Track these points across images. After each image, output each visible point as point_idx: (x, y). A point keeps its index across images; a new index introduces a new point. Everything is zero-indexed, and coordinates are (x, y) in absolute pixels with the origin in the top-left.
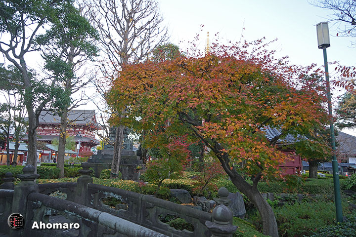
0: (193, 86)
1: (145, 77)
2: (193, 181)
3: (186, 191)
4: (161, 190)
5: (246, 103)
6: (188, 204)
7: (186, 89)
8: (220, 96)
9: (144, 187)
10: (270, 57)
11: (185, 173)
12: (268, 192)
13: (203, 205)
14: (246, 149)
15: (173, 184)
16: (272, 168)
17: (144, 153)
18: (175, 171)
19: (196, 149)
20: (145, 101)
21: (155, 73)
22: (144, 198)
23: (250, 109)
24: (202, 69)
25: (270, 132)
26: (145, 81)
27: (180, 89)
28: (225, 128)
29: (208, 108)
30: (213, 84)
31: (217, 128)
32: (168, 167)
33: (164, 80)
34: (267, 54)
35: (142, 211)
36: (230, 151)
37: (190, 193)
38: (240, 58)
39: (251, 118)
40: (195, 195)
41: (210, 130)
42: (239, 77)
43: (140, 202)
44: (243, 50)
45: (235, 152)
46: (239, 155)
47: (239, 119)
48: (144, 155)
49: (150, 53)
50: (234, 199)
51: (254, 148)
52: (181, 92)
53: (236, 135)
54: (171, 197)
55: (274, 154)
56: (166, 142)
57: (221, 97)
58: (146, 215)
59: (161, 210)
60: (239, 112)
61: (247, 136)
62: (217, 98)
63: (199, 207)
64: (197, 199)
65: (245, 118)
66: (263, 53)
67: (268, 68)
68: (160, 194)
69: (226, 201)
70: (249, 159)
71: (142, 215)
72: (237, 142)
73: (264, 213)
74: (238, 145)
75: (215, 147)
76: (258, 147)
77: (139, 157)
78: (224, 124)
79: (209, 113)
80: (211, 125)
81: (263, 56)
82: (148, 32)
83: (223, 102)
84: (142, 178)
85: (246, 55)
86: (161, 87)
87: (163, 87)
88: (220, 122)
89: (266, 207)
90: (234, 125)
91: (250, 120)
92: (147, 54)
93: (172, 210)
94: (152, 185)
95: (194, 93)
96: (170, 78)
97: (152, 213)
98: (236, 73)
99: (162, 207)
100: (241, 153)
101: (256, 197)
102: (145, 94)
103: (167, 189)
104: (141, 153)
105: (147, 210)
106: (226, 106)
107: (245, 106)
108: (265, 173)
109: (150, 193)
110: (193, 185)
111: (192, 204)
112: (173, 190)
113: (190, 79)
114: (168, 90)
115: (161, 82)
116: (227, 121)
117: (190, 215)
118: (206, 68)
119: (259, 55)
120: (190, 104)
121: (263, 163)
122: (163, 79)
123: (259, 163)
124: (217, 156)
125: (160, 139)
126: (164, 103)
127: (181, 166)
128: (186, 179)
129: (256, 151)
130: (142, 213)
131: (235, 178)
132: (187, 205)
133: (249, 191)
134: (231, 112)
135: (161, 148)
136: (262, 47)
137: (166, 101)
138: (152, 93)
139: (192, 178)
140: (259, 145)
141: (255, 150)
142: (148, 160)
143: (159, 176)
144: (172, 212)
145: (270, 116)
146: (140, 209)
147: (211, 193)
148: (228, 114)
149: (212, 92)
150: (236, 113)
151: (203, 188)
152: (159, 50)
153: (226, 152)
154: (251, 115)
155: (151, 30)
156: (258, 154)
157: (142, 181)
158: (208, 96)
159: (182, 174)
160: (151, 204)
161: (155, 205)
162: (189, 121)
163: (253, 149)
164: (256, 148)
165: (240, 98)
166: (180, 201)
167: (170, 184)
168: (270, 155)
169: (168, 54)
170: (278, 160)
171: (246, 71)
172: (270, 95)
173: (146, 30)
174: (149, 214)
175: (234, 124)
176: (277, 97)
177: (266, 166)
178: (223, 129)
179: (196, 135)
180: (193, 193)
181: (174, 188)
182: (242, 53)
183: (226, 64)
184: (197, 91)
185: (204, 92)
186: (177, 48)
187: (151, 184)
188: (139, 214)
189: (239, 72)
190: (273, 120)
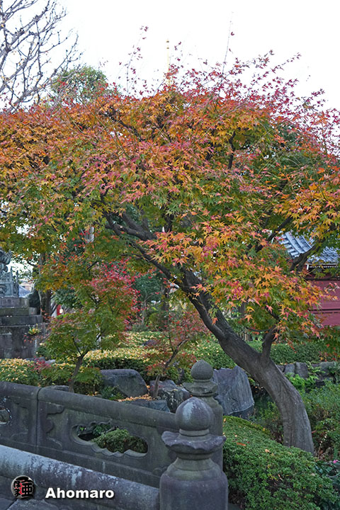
0: (132, 158)
1: (31, 142)
2: (147, 352)
3: (134, 372)
4: (83, 375)
5: (242, 190)
6: (140, 398)
7: (119, 165)
8: (189, 177)
9: (47, 370)
10: (288, 94)
11: (131, 336)
12: (297, 360)
13: (169, 397)
14: (244, 281)
15: (109, 359)
16: (294, 316)
17: (44, 301)
18: (111, 332)
19: (153, 285)
20: (33, 193)
21: (54, 132)
22: (41, 395)
23: (249, 201)
24: (150, 122)
25: (297, 243)
26: (33, 149)
27: (105, 166)
28: (201, 241)
29: (165, 201)
30: (173, 152)
31: (185, 243)
32: (94, 327)
33: (72, 148)
34: (281, 87)
35: (39, 421)
36: (213, 288)
37: (143, 376)
38: (228, 97)
39: (251, 221)
40: (153, 378)
41: (171, 248)
42: (226, 137)
43: (34, 403)
44: (232, 79)
45: (222, 290)
46: (230, 295)
47: (228, 223)
48: (44, 304)
49: (44, 86)
50: (229, 380)
51: (260, 280)
52: (107, 171)
53: (222, 256)
54: (103, 386)
55: (297, 290)
56: (87, 275)
57: (190, 180)
58: (48, 429)
59: (80, 416)
60: (228, 208)
61: (245, 256)
62: (182, 182)
63: (162, 401)
64: (157, 385)
65: (239, 220)
66: (274, 84)
67: (285, 116)
68: (82, 381)
69: (208, 387)
70: (250, 300)
71: (39, 429)
72: (225, 269)
73: (285, 404)
74: (227, 275)
75: (183, 280)
76: (267, 277)
77: (34, 309)
78: (199, 234)
79: (168, 212)
80: (172, 236)
81: (272, 92)
82: (36, 41)
83: (195, 190)
84: (42, 352)
85: (239, 89)
86: (67, 162)
87: (71, 161)
88: (191, 231)
89: (288, 391)
90: (218, 235)
91: (249, 224)
92: (36, 90)
93: (101, 414)
94: (64, 364)
95: (134, 171)
96: (85, 143)
97: (61, 422)
98: (220, 128)
99: (79, 411)
100: (233, 290)
101: (268, 375)
102: (33, 178)
103: (95, 370)
104: (39, 302)
105: (49, 418)
106: (201, 197)
107: (240, 195)
108: (282, 327)
109: (60, 382)
110: (147, 360)
111: (147, 397)
112: (106, 371)
113: (125, 144)
114: (80, 168)
115: (66, 151)
116: (204, 228)
117: (138, 421)
118: (158, 120)
119: (267, 89)
120: (128, 195)
121: (277, 308)
122: (69, 145)
123: (270, 308)
124: (190, 298)
125: (73, 270)
126: (74, 194)
127: (122, 321)
128: (134, 347)
129: (264, 284)
130: (39, 426)
131: (227, 339)
132: (137, 400)
133: (255, 364)
134: (213, 209)
135: (77, 289)
136: (271, 73)
137: (79, 191)
138: (48, 175)
139: (145, 344)
140: (269, 272)
141: (261, 282)
142: (54, 315)
143: (77, 347)
144: (103, 418)
145: (289, 213)
146: (34, 417)
147: (185, 371)
148: (206, 213)
149: (171, 168)
150: (221, 211)
151: (168, 363)
152: (63, 81)
153: (205, 289)
154: (252, 212)
155: (42, 35)
156: (266, 291)
157: (41, 357)
158: (164, 177)
159: (123, 338)
160: (58, 405)
161: (67, 405)
162: (131, 230)
163: (257, 281)
164: (263, 280)
165: (228, 180)
166: (122, 393)
167: (102, 360)
168: (291, 291)
169: (84, 89)
170: (307, 300)
171: (239, 123)
172: (289, 172)
173: (32, 36)
174: (54, 426)
175: (217, 233)
176: (301, 175)
177: (283, 313)
178: (197, 244)
179: (144, 260)
180: (149, 374)
181: (109, 367)
182: (230, 85)
183: (200, 108)
184: (142, 167)
185: (156, 171)
186: (100, 76)
187: (61, 363)
188: (34, 429)
189: (227, 126)
190: (294, 222)
